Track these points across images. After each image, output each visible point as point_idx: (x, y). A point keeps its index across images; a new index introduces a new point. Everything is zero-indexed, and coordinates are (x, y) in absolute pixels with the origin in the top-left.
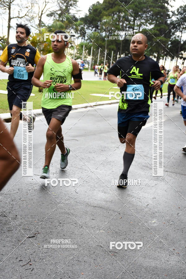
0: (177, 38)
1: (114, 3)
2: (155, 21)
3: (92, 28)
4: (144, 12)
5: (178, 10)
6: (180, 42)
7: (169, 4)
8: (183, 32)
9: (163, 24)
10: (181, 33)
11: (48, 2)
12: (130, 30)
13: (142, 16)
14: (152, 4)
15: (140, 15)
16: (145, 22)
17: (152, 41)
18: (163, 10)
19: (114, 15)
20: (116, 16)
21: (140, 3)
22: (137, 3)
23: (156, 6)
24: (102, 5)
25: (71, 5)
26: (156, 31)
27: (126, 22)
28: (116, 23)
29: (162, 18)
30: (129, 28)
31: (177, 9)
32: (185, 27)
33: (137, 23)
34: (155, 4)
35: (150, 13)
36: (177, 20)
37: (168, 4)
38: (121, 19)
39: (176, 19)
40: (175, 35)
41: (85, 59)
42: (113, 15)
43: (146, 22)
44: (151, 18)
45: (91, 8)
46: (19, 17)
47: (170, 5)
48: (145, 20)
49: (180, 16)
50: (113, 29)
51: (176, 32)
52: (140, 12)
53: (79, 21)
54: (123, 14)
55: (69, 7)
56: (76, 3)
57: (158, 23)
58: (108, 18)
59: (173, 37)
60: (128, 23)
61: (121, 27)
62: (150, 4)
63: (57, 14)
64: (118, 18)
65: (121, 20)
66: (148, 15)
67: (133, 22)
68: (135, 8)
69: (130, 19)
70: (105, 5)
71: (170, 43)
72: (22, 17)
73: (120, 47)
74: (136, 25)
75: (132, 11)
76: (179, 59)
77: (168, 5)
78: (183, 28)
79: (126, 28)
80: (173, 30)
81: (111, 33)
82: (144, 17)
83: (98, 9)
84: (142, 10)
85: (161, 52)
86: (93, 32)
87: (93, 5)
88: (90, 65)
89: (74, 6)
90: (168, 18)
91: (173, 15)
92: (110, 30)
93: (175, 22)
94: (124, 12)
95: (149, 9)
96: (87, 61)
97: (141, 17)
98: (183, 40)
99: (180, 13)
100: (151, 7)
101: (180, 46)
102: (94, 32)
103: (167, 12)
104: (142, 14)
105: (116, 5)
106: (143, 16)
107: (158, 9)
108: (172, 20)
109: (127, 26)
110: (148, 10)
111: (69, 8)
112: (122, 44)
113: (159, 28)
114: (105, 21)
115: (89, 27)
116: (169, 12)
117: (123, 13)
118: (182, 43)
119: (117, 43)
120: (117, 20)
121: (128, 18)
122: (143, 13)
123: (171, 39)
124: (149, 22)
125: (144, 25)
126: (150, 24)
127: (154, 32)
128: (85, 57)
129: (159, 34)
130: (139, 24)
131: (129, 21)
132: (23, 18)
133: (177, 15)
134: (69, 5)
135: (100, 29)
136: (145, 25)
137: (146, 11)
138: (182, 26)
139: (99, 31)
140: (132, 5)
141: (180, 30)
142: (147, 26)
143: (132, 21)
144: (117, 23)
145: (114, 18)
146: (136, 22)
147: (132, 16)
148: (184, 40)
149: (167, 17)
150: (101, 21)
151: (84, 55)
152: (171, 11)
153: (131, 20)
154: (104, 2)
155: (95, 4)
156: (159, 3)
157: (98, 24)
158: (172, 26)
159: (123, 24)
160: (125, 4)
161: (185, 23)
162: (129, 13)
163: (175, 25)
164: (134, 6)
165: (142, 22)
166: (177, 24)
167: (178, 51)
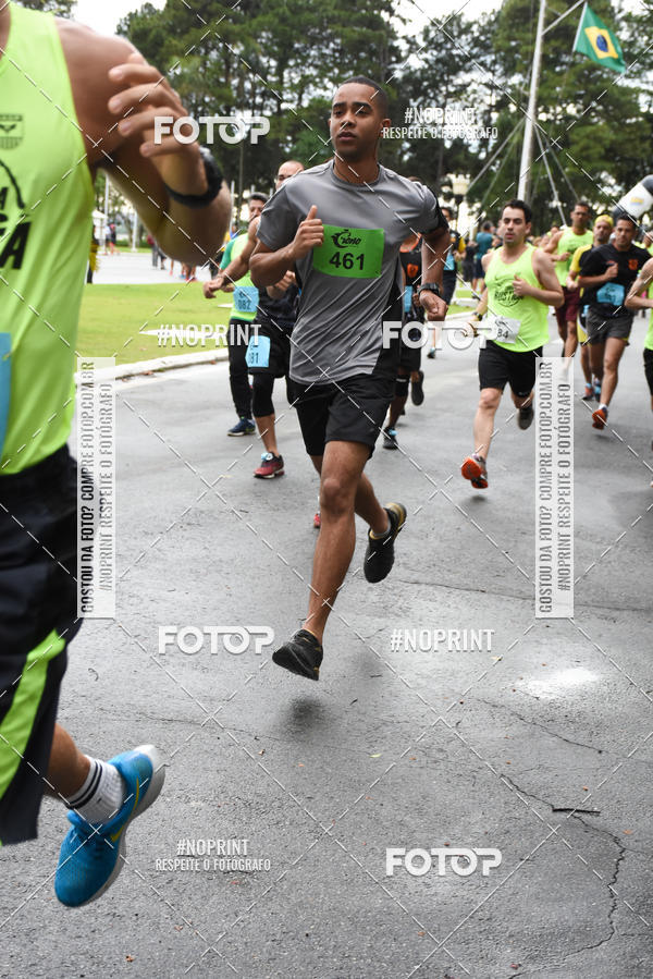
2: (351, 73)
4: (313, 41)
5: (426, 32)
6: (442, 141)
7: (396, 13)
12: (267, 102)
13: (304, 54)
14: (336, 13)
15: (297, 51)
16: (317, 76)
18: (377, 33)
19: (207, 53)
20: (214, 55)
21: (296, 10)
22: (286, 8)
23: (353, 18)
24: (161, 16)
27: (251, 76)
28: (218, 81)
29: (374, 59)
30: (263, 95)
31: (422, 30)
32: (455, 92)
33: (291, 79)
34: (348, 14)
35: (332, 45)
36: (426, 66)
37: (391, 12)
38: (235, 65)
39: (423, 63)
41: (116, 209)
42: (203, 51)
43: (322, 76)
44: (338, 61)
45: (125, 28)
47: (398, 16)
48: (316, 67)
49: (435, 53)
50: (207, 99)
52: (299, 42)
54: (238, 47)
56: (69, 10)
58: (189, 62)
60: (258, 78)
61: (235, 94)
62: (332, 12)
64: (222, 61)
65: (234, 70)
66: (327, 51)
67: (274, 76)
68: (281, 27)
69: (266, 65)
70: (175, 16)
71: (407, 145)
73: (238, 162)
74: (286, 85)
75: (270, 36)
77: (393, 17)
78: (449, 95)
79: (255, 97)
80: (415, 101)
82: (315, 57)
83: (150, 30)
84: (303, 31)
87: (130, 15)
88: (135, 229)
90: (394, 59)
91: (410, 51)
92: (196, 106)
93: (418, 74)
94: (243, 42)
95: (329, 31)
96: (123, 217)
97: (305, 59)
99: (432, 44)
100: (335, 23)
101: (440, 156)
103: (390, 40)
104: (305, 49)
105: (211, 15)
106: (308, 56)
107: (356, 29)
108: (409, 68)
109: (257, 91)
110: (324, 34)
112: (242, 152)
114: (178, 72)
116: (396, 38)
117: (239, 44)
118: (448, 144)
120: (220, 69)
121: (258, 62)
122: (308, 45)
124: (331, 74)
125: (316, 85)
126: (337, 81)
128: (116, 202)
130: (296, 81)
131: (264, 72)
133: (425, 50)
136: (320, 85)
137: (319, 36)
138: (443, 89)
140: (269, 18)
141: (437, 101)
142: (325, 88)
143: (273, 70)
144: (222, 80)
145: (208, 62)
146: (286, 74)
147: (271, 54)
149: (390, 57)
151: (113, 194)
152: (404, 37)
153: (269, 67)
154: (168, 5)
155: (139, 14)
156: (359, 10)
158: (410, 88)
159: (241, 83)
160: (242, 13)
161: (452, 77)
162: (261, 43)
163: (421, 84)
164: (277, 21)
165: (308, 76)
166: (427, 80)
167: (436, 172)
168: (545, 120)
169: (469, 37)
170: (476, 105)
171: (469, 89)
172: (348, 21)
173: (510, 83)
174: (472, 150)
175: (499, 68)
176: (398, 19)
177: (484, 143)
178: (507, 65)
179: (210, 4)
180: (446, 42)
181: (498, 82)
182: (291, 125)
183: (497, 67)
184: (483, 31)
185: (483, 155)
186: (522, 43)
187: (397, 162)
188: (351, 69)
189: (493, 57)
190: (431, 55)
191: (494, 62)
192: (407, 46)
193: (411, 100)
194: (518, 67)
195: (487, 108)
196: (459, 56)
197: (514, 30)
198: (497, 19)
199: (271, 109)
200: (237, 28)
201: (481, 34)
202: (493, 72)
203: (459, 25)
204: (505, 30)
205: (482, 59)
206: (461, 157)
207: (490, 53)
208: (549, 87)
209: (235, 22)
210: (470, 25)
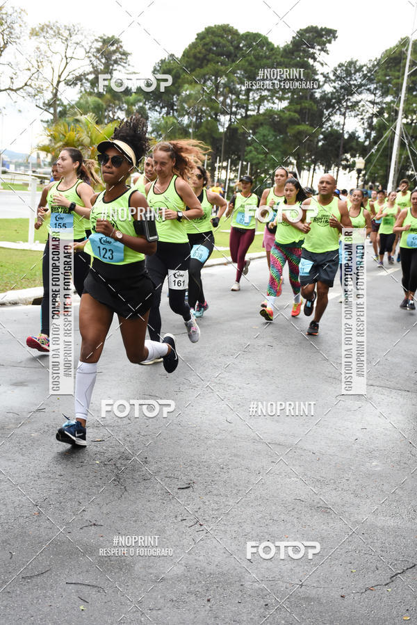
0: (335, 127)
1: (204, 57)
2: (290, 94)
3: (161, 108)
5: (335, 71)
6: (342, 134)
7: (317, 60)
8: (347, 115)
9: (306, 98)
10: (343, 117)
11: (72, 58)
12: (239, 111)
14: (282, 60)
16: (269, 96)
17: (286, 133)
18: (306, 71)
19: (205, 82)
20: (209, 83)
21: (258, 57)
22: (252, 56)
23: (291, 63)
24: (179, 61)
25: (116, 62)
26: (292, 114)
27: (230, 95)
28: (211, 98)
30: (237, 106)
31: (333, 69)
32: (351, 106)
33: (254, 98)
34: (289, 60)
36: (334, 91)
37: (315, 59)
38: (221, 89)
39: (333, 89)
40: (330, 122)
42: (203, 81)
43: (272, 96)
45: (158, 68)
46: (12, 90)
47: (319, 62)
48: (269, 90)
49: (340, 83)
50: (204, 109)
51: (332, 115)
53: (134, 94)
54: (223, 79)
55: (113, 66)
56: (127, 58)
57: (295, 96)
58: (194, 87)
59: (329, 124)
60: (234, 97)
61: (220, 106)
62: (279, 59)
63: (87, 80)
64: (214, 87)
65: (221, 92)
67: (244, 95)
69: (239, 89)
70: (187, 61)
71: (321, 136)
72: (19, 89)
73: (221, 146)
74: (251, 101)
75: (242, 73)
76: (341, 169)
77: (316, 63)
78: (347, 107)
79: (232, 108)
80: (327, 111)
81: (201, 119)
83: (173, 69)
85: (304, 156)
86: (163, 117)
87: (162, 61)
89: (123, 64)
91: (325, 82)
92: (197, 112)
93: (330, 95)
94: (226, 76)
98: (348, 132)
99: (338, 78)
100: (281, 65)
101: (342, 142)
102: (165, 116)
103: (313, 75)
105: (208, 61)
108: (324, 91)
109: (234, 104)
111: (111, 67)
112: (223, 140)
113: (299, 107)
114: (188, 93)
115: (154, 106)
116: (317, 74)
117: (224, 77)
118: (346, 136)
119: (213, 138)
120: (213, 92)
121: (235, 88)
123: (323, 130)
124: (277, 95)
125: (268, 101)
126: (281, 99)
127: (290, 114)
129: (299, 120)
130: (256, 99)
131: (238, 93)
132: (21, 90)
133: (334, 81)
134: (112, 62)
135: (177, 110)
136: (271, 101)
138: (344, 104)
139: (176, 114)
140: (243, 62)
141: (340, 111)
142: (274, 103)
143: (244, 92)
144: (214, 97)
145: (205, 88)
146: (251, 94)
147: (242, 83)
148: (350, 132)
150: (179, 94)
152: (322, 74)
153: (241, 90)
154: (183, 55)
155: (167, 60)
156: (296, 58)
157: (173, 99)
158: (324, 103)
159: (225, 100)
160: (227, 60)
161: (349, 97)
162: (237, 77)
163: (331, 101)
164: (247, 64)
165: (264, 96)
166: (335, 98)
167: (339, 152)
168: (405, 122)
169: (361, 74)
170: (364, 114)
171: (360, 104)
172: (289, 64)
173: (385, 101)
174: (361, 140)
175: (379, 93)
176: (319, 64)
177: (368, 136)
178: (383, 90)
179: (208, 55)
180: (347, 77)
181: (378, 100)
182: (253, 124)
183: (377, 91)
184: (370, 71)
185: (367, 143)
186: (393, 78)
187: (315, 146)
188: (290, 92)
189: (375, 86)
190: (337, 84)
191: (376, 89)
192: (324, 79)
193: (325, 110)
194: (390, 91)
195: (371, 116)
196: (354, 85)
197: (388, 70)
198: (378, 63)
199: (241, 115)
200: (223, 68)
201: (368, 72)
202: (375, 94)
203: (355, 67)
204: (383, 70)
205: (368, 87)
206: (354, 144)
207: (372, 83)
208: (409, 104)
209: (222, 65)
210: (361, 67)
